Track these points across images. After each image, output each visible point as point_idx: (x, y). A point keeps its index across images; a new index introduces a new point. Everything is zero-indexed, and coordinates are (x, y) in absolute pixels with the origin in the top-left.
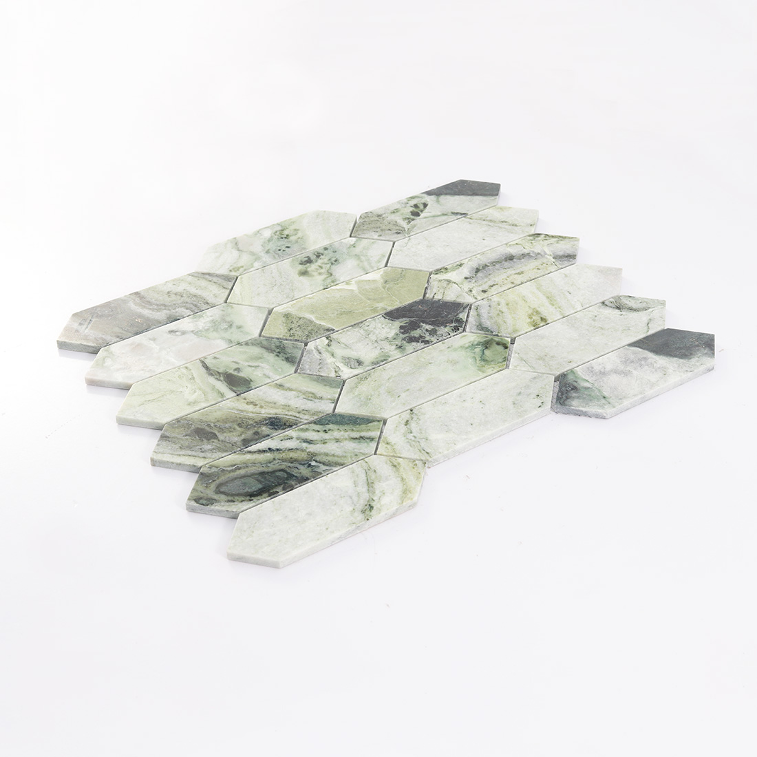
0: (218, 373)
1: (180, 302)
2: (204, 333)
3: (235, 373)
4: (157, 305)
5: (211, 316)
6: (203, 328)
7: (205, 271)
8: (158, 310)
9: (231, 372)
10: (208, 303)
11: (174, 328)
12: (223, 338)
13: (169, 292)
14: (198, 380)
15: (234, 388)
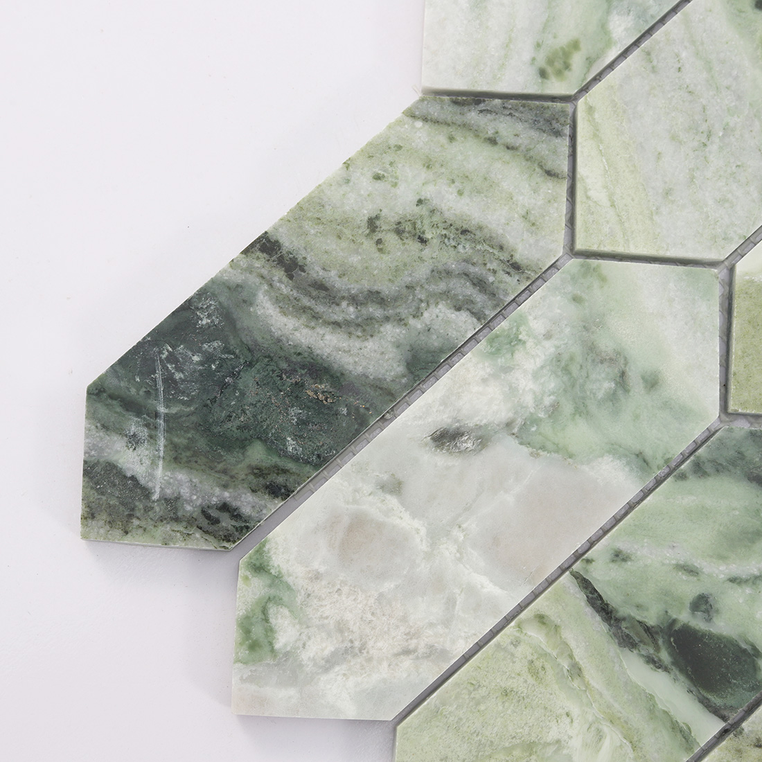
0: (648, 629)
1: (422, 272)
2: (547, 429)
3: (698, 623)
4: (354, 300)
5: (548, 336)
6: (538, 402)
7: (459, 84)
8: (365, 327)
9: (684, 617)
10: (516, 267)
11: (443, 419)
12: (614, 449)
13: (372, 224)
14: (593, 677)
15: (716, 700)
